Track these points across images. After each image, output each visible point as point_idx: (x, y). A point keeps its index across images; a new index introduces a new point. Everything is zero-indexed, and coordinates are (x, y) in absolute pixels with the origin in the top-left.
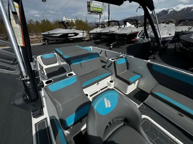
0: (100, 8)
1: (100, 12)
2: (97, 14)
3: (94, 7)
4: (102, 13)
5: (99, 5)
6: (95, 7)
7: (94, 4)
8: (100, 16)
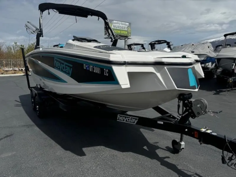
0: (126, 30)
1: (125, 35)
2: (121, 39)
3: (116, 28)
4: (129, 37)
5: (124, 26)
6: (118, 28)
7: (114, 25)
8: (125, 42)
